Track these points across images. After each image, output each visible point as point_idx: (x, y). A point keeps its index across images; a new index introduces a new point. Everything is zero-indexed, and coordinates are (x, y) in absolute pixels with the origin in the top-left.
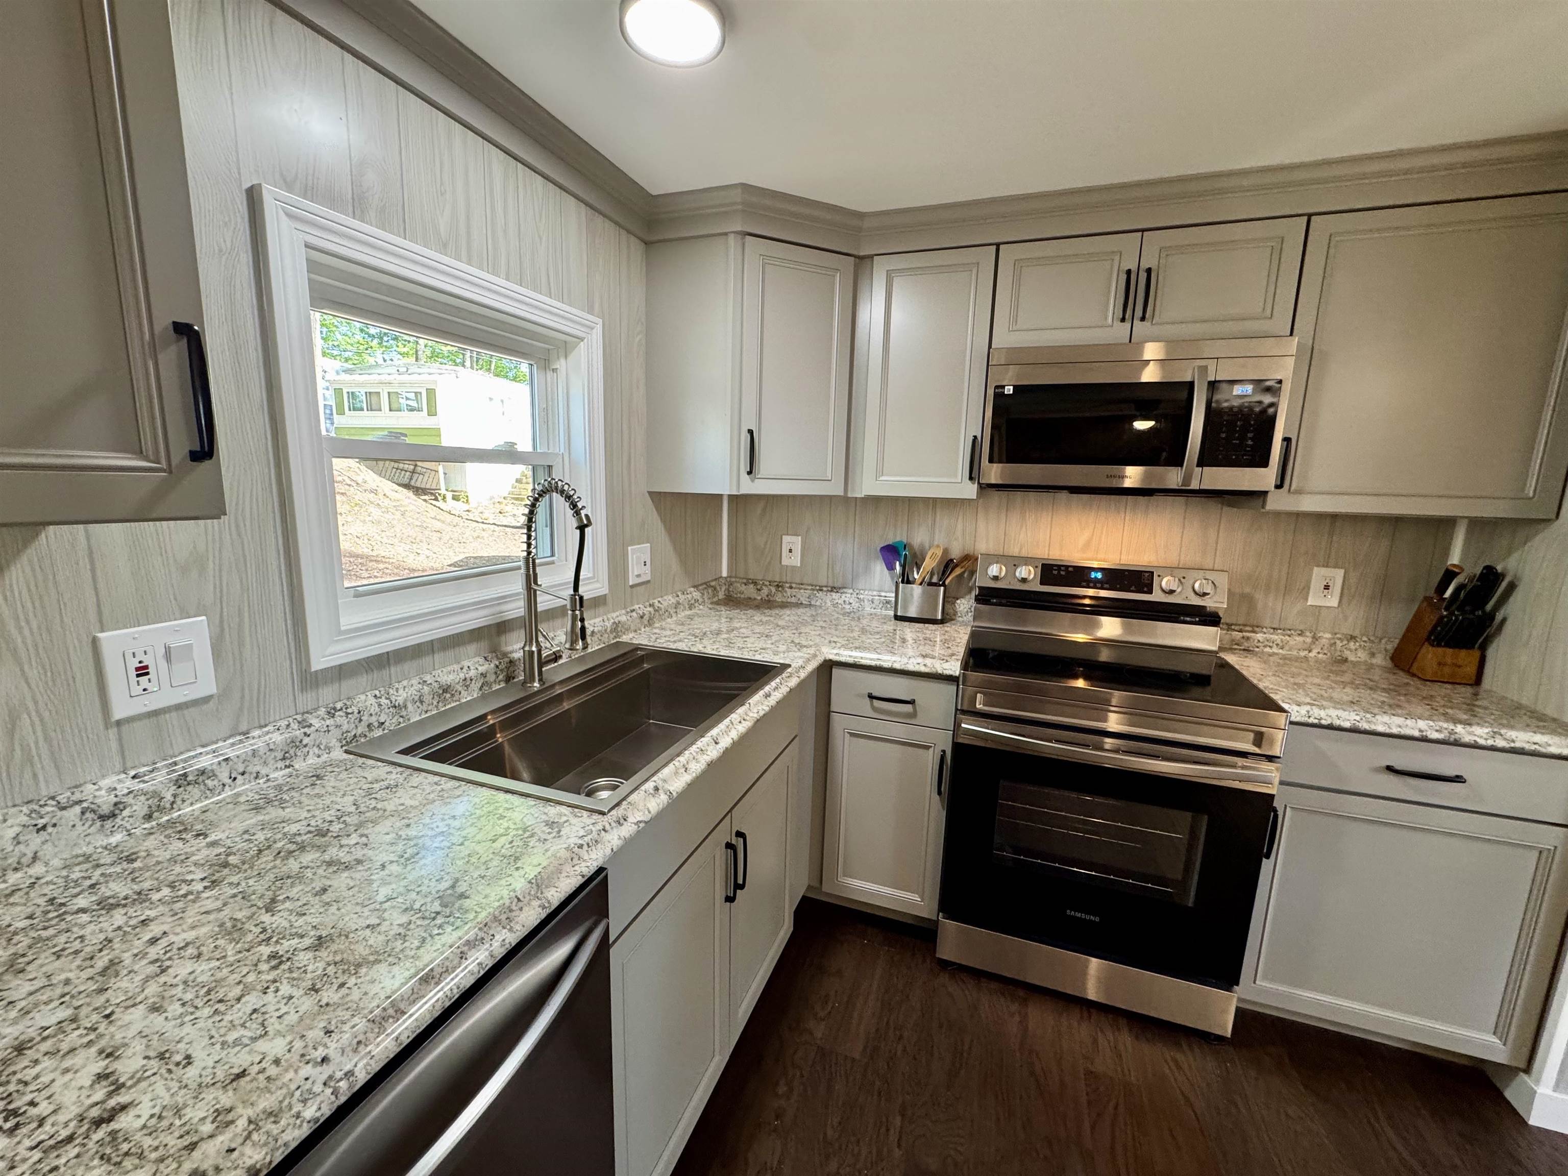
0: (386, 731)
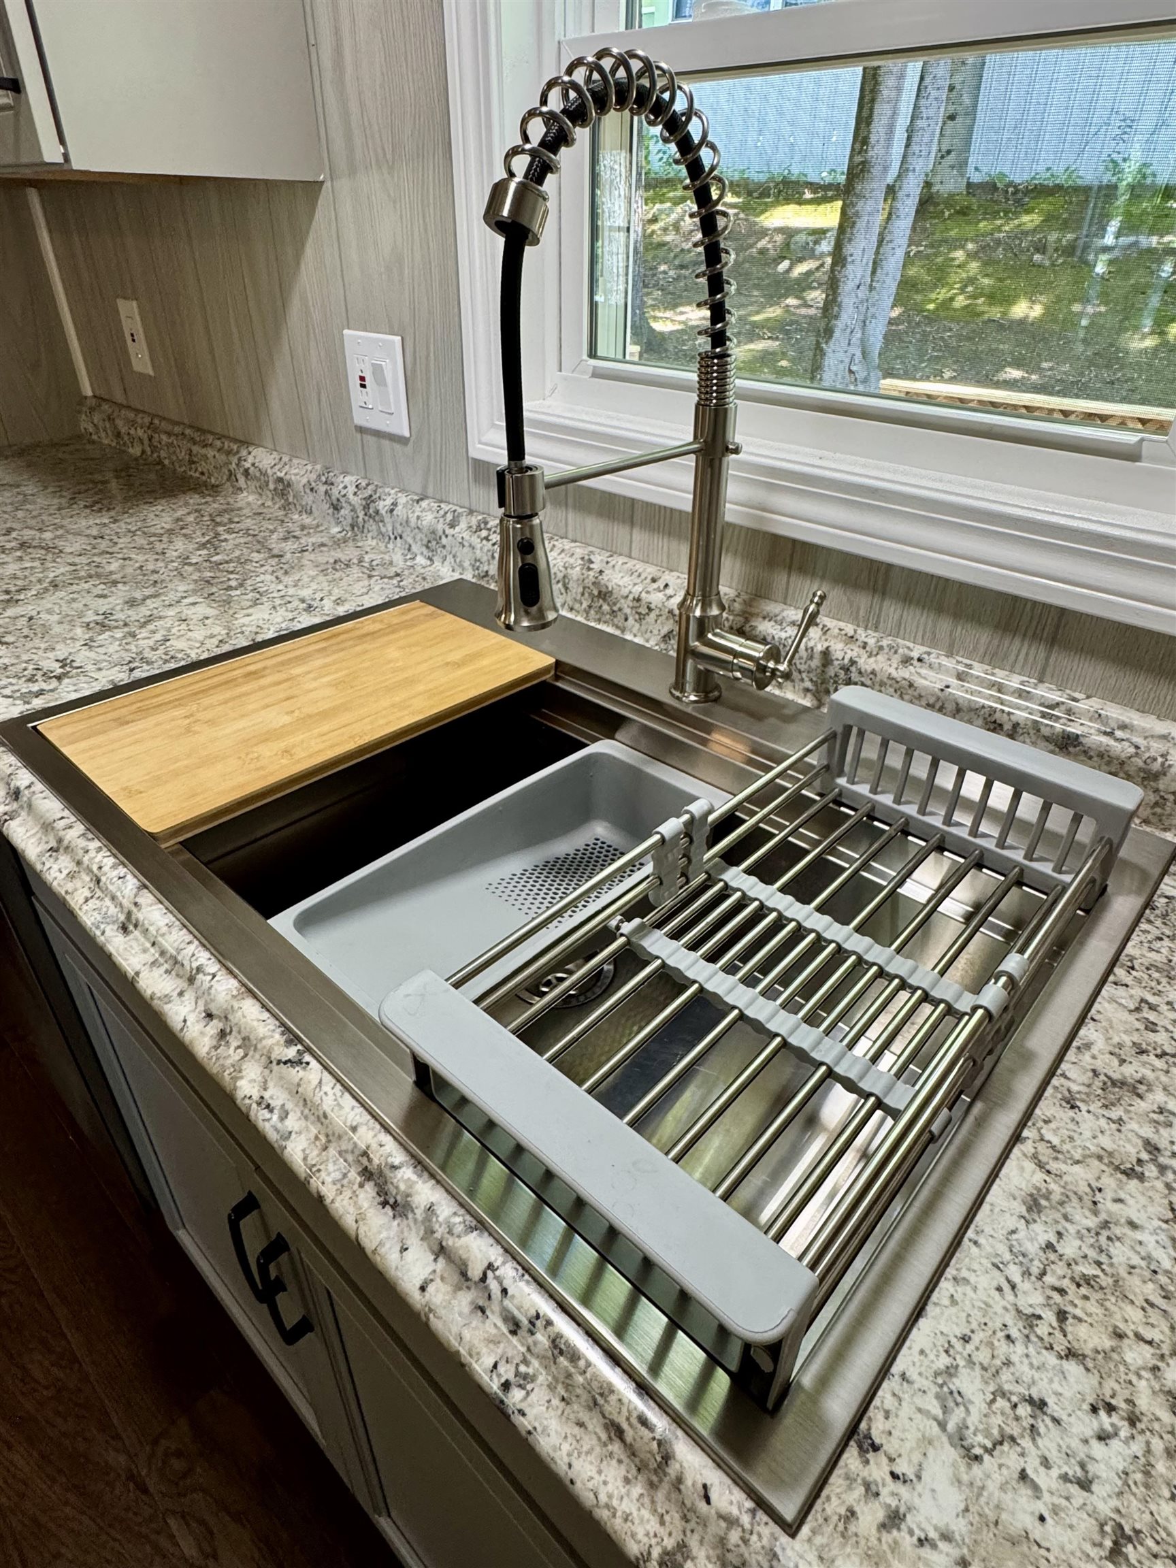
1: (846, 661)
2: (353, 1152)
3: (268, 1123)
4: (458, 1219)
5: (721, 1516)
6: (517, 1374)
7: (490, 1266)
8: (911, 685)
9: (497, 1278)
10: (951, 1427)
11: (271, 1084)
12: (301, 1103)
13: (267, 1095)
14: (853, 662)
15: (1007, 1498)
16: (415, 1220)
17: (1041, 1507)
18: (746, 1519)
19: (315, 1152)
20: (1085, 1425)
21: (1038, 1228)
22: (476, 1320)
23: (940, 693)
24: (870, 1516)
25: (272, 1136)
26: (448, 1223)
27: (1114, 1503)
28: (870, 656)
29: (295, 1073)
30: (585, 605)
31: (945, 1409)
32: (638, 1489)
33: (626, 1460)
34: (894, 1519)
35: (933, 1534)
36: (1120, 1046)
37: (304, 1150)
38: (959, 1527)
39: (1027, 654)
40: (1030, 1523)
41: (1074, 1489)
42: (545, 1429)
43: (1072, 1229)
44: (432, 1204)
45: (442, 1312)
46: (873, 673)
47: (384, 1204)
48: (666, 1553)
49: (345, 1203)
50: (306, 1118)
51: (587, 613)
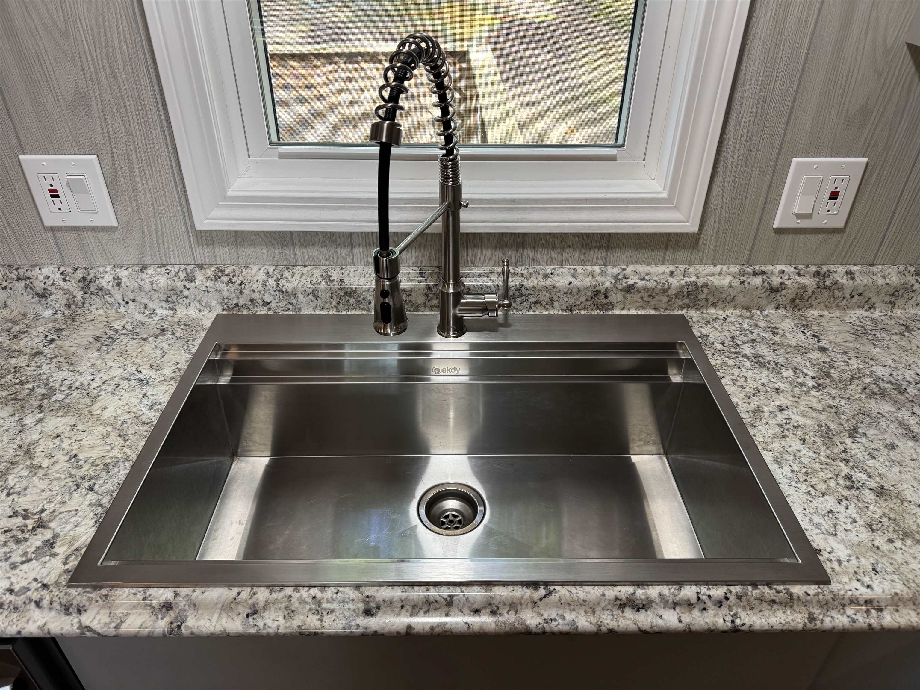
0: (271, 313)
1: (518, 286)
2: (609, 604)
3: (560, 625)
4: (673, 590)
5: (814, 595)
6: (732, 616)
7: (698, 593)
8: (554, 287)
9: (703, 595)
10: (825, 532)
11: (542, 612)
12: (567, 607)
13: (545, 616)
14: (522, 286)
15: (848, 537)
16: (657, 604)
17: (855, 534)
18: (820, 590)
19: (592, 618)
20: (841, 508)
21: (785, 468)
22: (705, 614)
23: (569, 286)
24: (835, 565)
25: (566, 628)
26: (671, 594)
27: (862, 520)
28: (527, 280)
29: (554, 597)
30: (334, 303)
31: (820, 529)
32: (788, 612)
33: (780, 608)
34: (839, 562)
35: (848, 558)
36: (743, 399)
37: (587, 621)
38: (849, 552)
39: (597, 256)
40: (856, 539)
41: (854, 524)
42: (754, 621)
43: (790, 462)
44: (660, 593)
45: (693, 622)
46: (534, 287)
47: (638, 610)
48: (808, 618)
49: (624, 622)
50: (574, 610)
51: (337, 308)
